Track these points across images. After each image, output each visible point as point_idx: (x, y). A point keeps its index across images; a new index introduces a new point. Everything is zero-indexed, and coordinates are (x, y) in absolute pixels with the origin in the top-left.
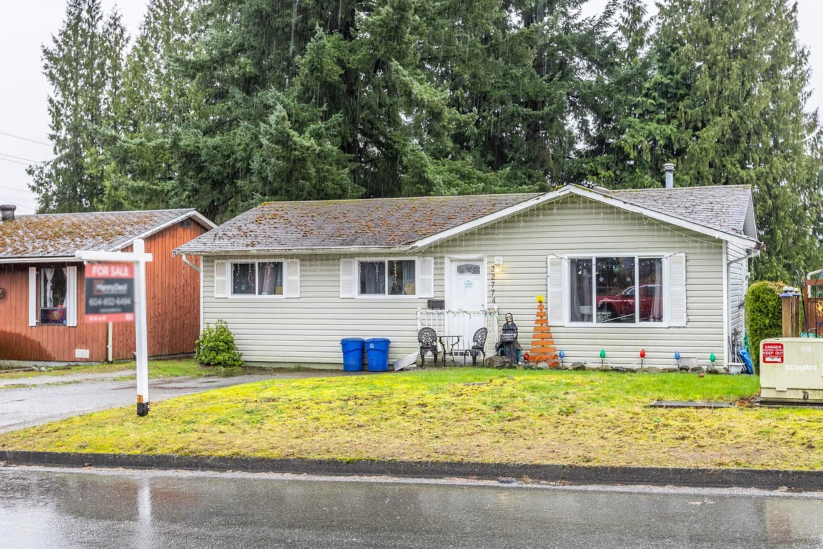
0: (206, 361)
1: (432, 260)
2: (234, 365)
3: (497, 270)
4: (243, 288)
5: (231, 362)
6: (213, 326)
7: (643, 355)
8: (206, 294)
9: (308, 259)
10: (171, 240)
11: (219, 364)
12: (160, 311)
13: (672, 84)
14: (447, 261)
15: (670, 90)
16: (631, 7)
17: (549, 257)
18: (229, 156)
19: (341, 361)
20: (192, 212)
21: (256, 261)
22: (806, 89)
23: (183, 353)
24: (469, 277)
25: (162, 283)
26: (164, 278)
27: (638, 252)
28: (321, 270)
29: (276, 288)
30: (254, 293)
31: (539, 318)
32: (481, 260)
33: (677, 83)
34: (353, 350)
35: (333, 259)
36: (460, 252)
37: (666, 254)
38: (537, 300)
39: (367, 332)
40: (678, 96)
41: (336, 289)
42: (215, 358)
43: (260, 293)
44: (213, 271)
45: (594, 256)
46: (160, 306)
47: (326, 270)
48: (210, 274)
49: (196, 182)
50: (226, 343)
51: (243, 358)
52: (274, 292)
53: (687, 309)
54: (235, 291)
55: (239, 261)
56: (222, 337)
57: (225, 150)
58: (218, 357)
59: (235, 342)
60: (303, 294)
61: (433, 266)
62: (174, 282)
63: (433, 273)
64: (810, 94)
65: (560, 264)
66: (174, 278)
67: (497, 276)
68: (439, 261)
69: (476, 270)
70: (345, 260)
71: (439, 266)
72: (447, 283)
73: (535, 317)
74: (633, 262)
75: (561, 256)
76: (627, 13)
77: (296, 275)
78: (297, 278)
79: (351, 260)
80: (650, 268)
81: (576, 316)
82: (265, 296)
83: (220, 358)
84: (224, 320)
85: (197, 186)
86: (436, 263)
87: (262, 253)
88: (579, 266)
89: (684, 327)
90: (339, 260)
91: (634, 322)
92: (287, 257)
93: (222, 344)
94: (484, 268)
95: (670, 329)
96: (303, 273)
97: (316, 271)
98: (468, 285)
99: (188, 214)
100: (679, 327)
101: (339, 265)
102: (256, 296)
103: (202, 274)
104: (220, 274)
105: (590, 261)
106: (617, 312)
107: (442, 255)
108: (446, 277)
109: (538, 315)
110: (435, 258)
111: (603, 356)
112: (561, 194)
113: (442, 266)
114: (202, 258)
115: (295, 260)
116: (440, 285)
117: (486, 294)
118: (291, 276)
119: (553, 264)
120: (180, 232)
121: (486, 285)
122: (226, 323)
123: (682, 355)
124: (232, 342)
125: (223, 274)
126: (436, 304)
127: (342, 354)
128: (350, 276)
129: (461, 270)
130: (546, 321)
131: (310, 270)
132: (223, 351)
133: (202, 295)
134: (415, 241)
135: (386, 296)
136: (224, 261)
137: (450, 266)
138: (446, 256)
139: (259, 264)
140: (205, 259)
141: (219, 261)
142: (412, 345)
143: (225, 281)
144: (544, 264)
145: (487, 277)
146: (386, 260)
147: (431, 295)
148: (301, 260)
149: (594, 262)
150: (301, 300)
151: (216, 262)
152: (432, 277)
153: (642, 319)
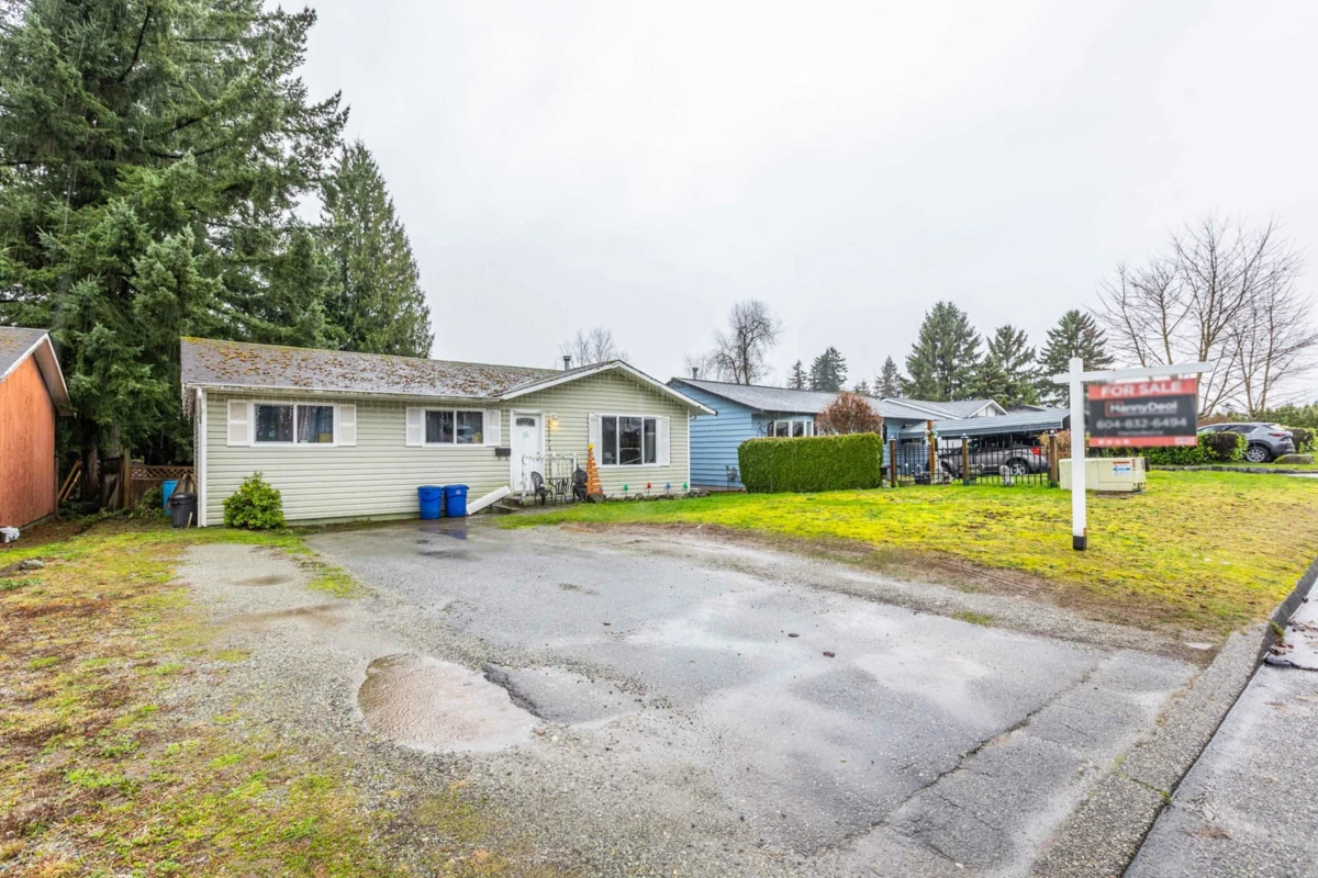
1: (500, 413)
3: (554, 423)
4: (272, 434)
7: (649, 487)
8: (213, 441)
9: (366, 404)
14: (512, 414)
17: (591, 415)
21: (299, 404)
24: (525, 428)
27: (643, 415)
28: (381, 418)
29: (321, 435)
30: (292, 440)
31: (589, 462)
32: (539, 415)
35: (397, 407)
36: (524, 407)
37: (659, 416)
38: (585, 448)
39: (440, 479)
41: (402, 437)
43: (300, 441)
44: (226, 413)
45: (619, 416)
48: (219, 416)
52: (316, 439)
53: (671, 454)
54: (259, 438)
55: (263, 402)
60: (360, 443)
61: (500, 418)
63: (500, 425)
65: (597, 420)
67: (553, 429)
68: (504, 415)
69: (532, 423)
70: (411, 408)
71: (504, 418)
72: (512, 433)
74: (641, 422)
75: (598, 415)
77: (352, 421)
78: (353, 424)
79: (417, 408)
80: (650, 425)
81: (605, 461)
82: (307, 445)
86: (502, 416)
88: (608, 423)
89: (668, 466)
90: (404, 407)
91: (642, 464)
92: (338, 400)
94: (541, 422)
95: (661, 468)
96: (360, 420)
97: (376, 418)
98: (526, 435)
100: (666, 466)
101: (405, 413)
102: (295, 445)
104: (235, 417)
105: (615, 419)
106: (631, 456)
107: (508, 410)
108: (510, 428)
109: (588, 459)
110: (502, 413)
111: (626, 489)
113: (507, 418)
114: (204, 396)
115: (351, 405)
116: (506, 434)
117: (543, 443)
118: (344, 423)
119: (592, 420)
121: (544, 435)
123: (670, 485)
125: (245, 417)
126: (503, 453)
127: (418, 502)
128: (417, 425)
129: (520, 422)
130: (594, 464)
131: (367, 417)
135: (456, 445)
136: (243, 401)
137: (513, 419)
138: (511, 409)
139: (299, 407)
140: (211, 396)
141: (235, 401)
142: (480, 489)
143: (245, 426)
144: (585, 420)
145: (544, 429)
146: (455, 410)
147: (499, 444)
148: (358, 406)
149: (618, 420)
150: (358, 448)
151: (229, 401)
152: (500, 428)
153: (646, 462)
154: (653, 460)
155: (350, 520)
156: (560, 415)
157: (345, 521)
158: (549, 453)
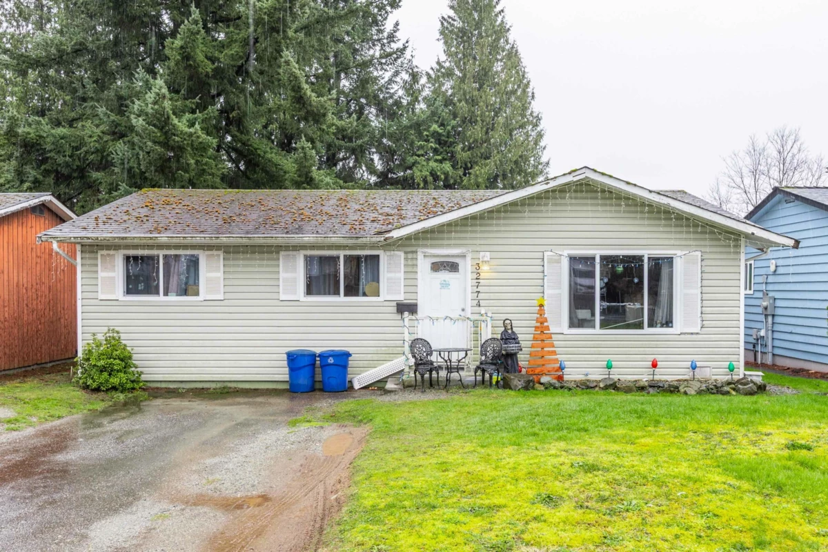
0: (95, 385)
1: (402, 254)
2: (133, 389)
3: (485, 268)
4: (141, 287)
5: (129, 385)
6: (100, 337)
7: (654, 365)
8: (87, 295)
9: (232, 251)
10: (20, 228)
11: (114, 388)
12: (6, 315)
13: (444, 133)
14: (420, 256)
15: (443, 138)
16: (410, 71)
17: (548, 254)
18: (77, 148)
19: (286, 378)
20: (47, 197)
21: (161, 253)
22: (542, 144)
23: (37, 364)
24: (445, 275)
25: (8, 281)
26: (11, 275)
27: (647, 250)
28: (260, 266)
29: (188, 287)
30: (157, 293)
31: (539, 324)
32: (464, 256)
33: (449, 132)
34: (304, 366)
35: (270, 252)
36: (437, 246)
37: (679, 253)
38: (536, 303)
39: (319, 342)
40: (449, 143)
41: (275, 289)
42: (107, 381)
43: (166, 294)
44: (97, 265)
45: (598, 253)
46: (6, 309)
47: (268, 266)
48: (92, 269)
49: (38, 174)
50: (122, 360)
51: (143, 377)
52: (185, 292)
53: (702, 313)
54: (129, 291)
55: (132, 252)
56: (115, 353)
57: (73, 141)
58: (111, 380)
59: (134, 357)
60: (228, 296)
61: (403, 262)
62: (25, 280)
63: (402, 271)
64: (544, 148)
65: (559, 262)
66: (25, 275)
67: (483, 275)
68: (410, 256)
69: (453, 267)
70: (287, 253)
71: (410, 262)
72: (420, 282)
73: (534, 323)
74: (643, 261)
75: (560, 253)
76: (408, 76)
77: (218, 270)
78: (220, 274)
79: (294, 253)
80: (660, 267)
81: (575, 323)
82: (172, 298)
83: (115, 381)
84: (117, 329)
85: (40, 177)
86: (406, 259)
87: (174, 241)
88: (580, 267)
89: (697, 333)
90: (278, 253)
91: (643, 328)
92: (204, 247)
93: (118, 361)
94: (466, 266)
95: (682, 336)
96: (227, 269)
97: (253, 266)
98: (445, 285)
99: (42, 199)
100: (692, 334)
101: (278, 259)
102: (161, 298)
103: (79, 269)
104: (105, 269)
105: (592, 258)
107: (414, 249)
108: (419, 275)
109: (537, 320)
110: (406, 253)
111: (609, 367)
112: (575, 179)
113: (415, 262)
114: (78, 247)
115: (215, 252)
116: (412, 284)
117: (470, 296)
118: (211, 272)
119: (550, 261)
120: (32, 220)
121: (470, 285)
122: (118, 332)
123: (698, 364)
124: (130, 358)
125: (113, 269)
126: (407, 308)
127: (287, 369)
128: (293, 274)
129: (436, 267)
130: (548, 328)
131: (244, 266)
132: (118, 371)
133: (79, 295)
134: (390, 231)
135: (342, 299)
136: (112, 252)
137: (423, 264)
138: (420, 250)
139: (165, 257)
140: (84, 248)
141: (105, 252)
142: (375, 357)
143: (114, 278)
144: (539, 262)
145: (470, 276)
146: (342, 254)
147: (401, 297)
148: (224, 252)
149: (598, 260)
150: (226, 302)
151: (100, 252)
152: (402, 275)
153: (651, 325)
154: (668, 323)
155: (219, 385)
156: (495, 255)
157: (213, 386)
158: (477, 309)
